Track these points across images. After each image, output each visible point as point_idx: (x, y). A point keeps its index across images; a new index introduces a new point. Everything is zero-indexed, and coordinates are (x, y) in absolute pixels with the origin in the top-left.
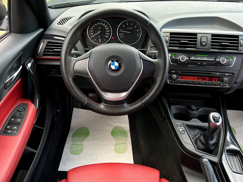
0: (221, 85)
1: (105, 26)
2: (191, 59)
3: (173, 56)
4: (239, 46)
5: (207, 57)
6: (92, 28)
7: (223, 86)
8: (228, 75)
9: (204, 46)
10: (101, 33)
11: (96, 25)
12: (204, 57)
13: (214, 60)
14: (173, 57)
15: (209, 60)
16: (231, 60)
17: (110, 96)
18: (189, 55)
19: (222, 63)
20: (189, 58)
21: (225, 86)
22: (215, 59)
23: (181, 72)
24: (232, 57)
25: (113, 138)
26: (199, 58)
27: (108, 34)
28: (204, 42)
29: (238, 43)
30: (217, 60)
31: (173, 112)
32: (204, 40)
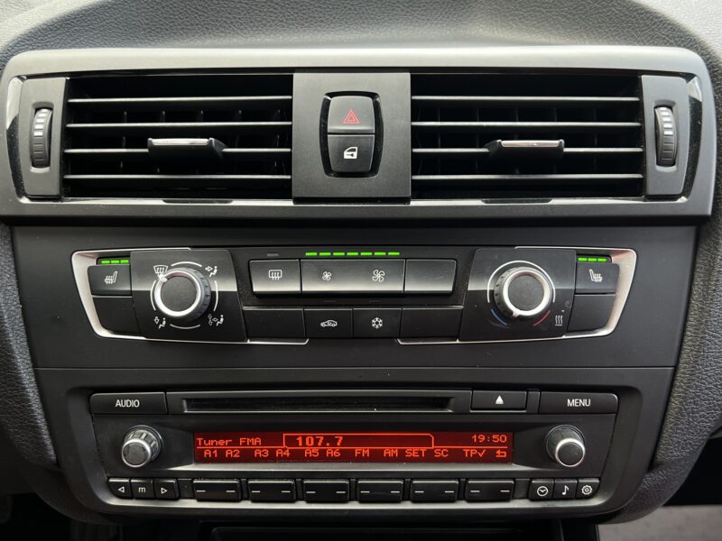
0: (543, 490)
2: (257, 288)
3: (109, 271)
4: (651, 157)
5: (394, 270)
7: (554, 496)
8: (584, 403)
9: (351, 172)
12: (366, 268)
13: (449, 288)
14: (109, 280)
15: (410, 288)
16: (597, 278)
18: (244, 253)
19: (517, 312)
20: (245, 281)
21: (576, 494)
22: (460, 282)
23: (193, 403)
24: (607, 255)
26: (327, 276)
28: (350, 137)
29: (636, 136)
30: (472, 287)
32: (350, 118)
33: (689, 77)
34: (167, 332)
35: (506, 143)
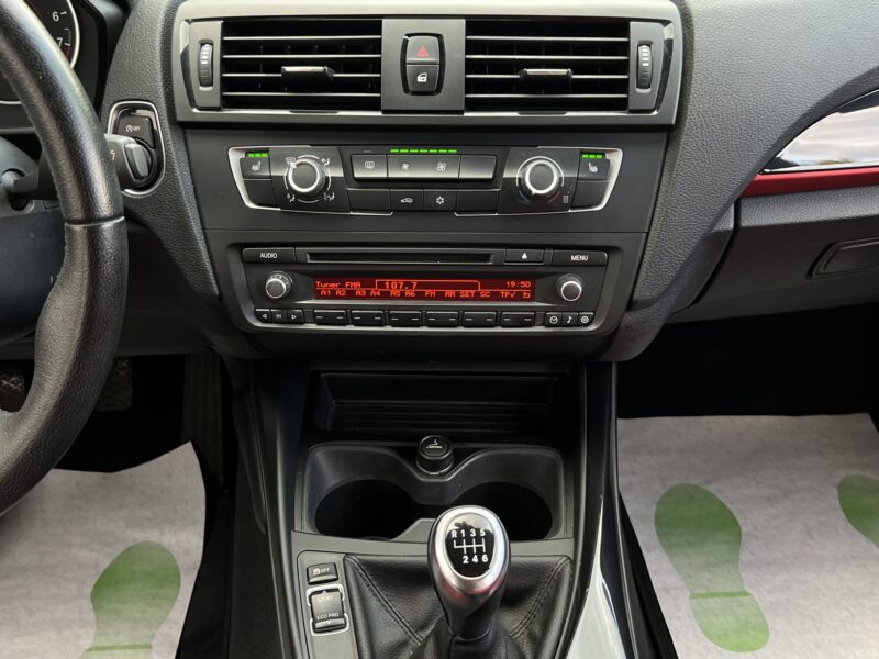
0: (554, 319)
2: (357, 175)
3: (255, 161)
4: (633, 82)
5: (451, 161)
7: (562, 323)
8: (583, 258)
9: (423, 92)
12: (433, 161)
13: (490, 176)
14: (255, 168)
15: (464, 175)
16: (594, 169)
18: (348, 151)
19: (534, 191)
20: (348, 170)
21: (577, 323)
22: (498, 171)
23: (313, 256)
24: (603, 153)
26: (405, 166)
28: (422, 67)
29: (623, 67)
30: (506, 175)
31: (315, 485)
32: (421, 53)
33: (665, 23)
34: (296, 205)
35: (530, 71)
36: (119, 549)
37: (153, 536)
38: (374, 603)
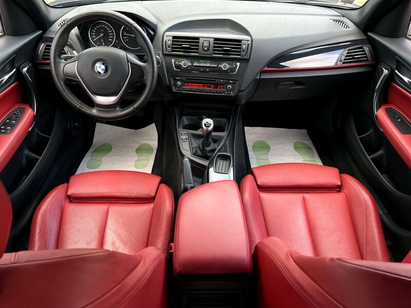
0: (226, 93)
1: (108, 29)
2: (194, 65)
3: (176, 61)
4: (242, 51)
5: (210, 63)
6: (94, 31)
7: (228, 94)
8: (232, 82)
9: (206, 51)
10: (104, 36)
11: (98, 27)
12: (207, 63)
13: (216, 66)
14: (176, 63)
15: (212, 66)
16: (234, 66)
17: (101, 100)
18: (192, 60)
19: (224, 69)
20: (192, 64)
21: (230, 94)
22: (218, 66)
23: (186, 79)
24: (236, 63)
25: (136, 154)
26: (202, 64)
27: (111, 37)
28: (206, 47)
29: (240, 48)
30: (219, 66)
31: (183, 123)
32: (206, 44)
33: (248, 41)
34: (183, 70)
35: (224, 48)
36: (140, 144)
37: (147, 142)
38: (192, 140)
